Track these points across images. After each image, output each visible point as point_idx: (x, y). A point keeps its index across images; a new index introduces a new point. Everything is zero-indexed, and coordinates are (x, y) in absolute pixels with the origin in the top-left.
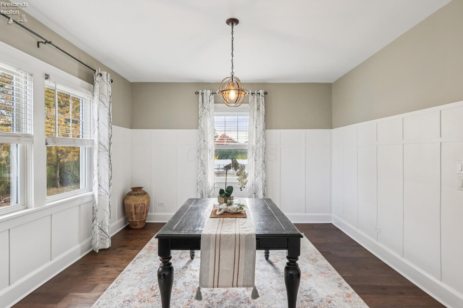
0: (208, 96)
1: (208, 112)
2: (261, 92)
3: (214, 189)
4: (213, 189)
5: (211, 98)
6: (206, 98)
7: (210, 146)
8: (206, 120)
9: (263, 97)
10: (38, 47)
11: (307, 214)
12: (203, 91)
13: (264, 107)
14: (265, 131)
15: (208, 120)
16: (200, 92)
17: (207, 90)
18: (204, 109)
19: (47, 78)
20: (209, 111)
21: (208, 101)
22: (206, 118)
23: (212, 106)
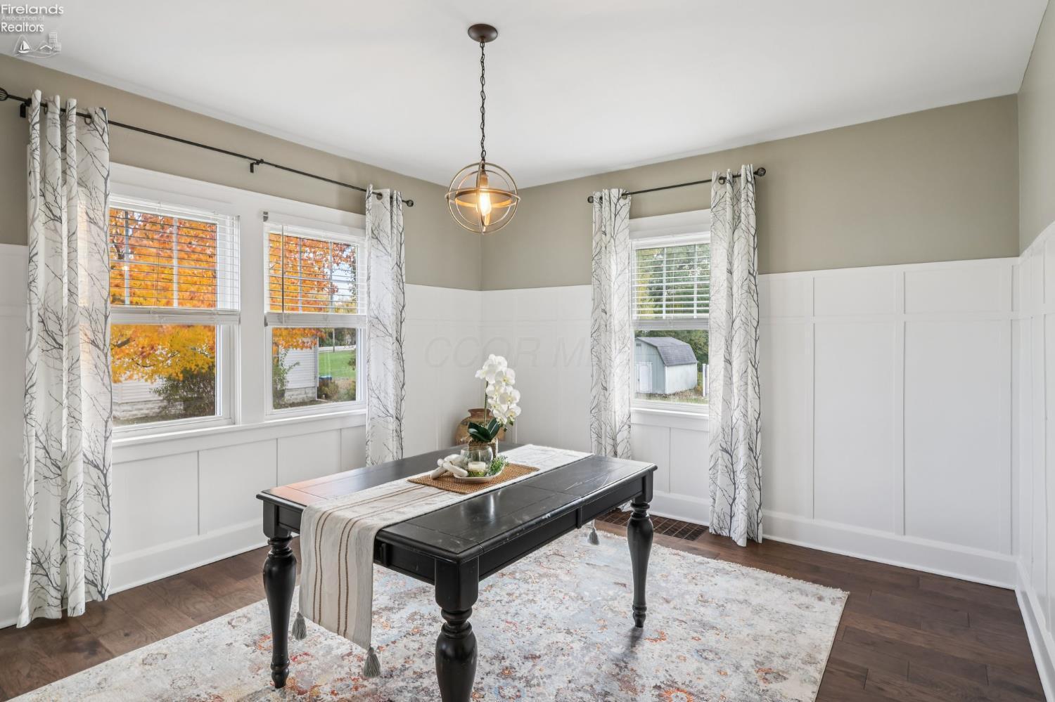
0: (612, 204)
1: (612, 240)
2: (745, 171)
3: (630, 427)
4: (626, 427)
5: (618, 207)
6: (607, 208)
7: (616, 322)
8: (608, 261)
9: (751, 183)
10: (252, 171)
11: (908, 539)
12: (601, 191)
13: (751, 212)
14: (755, 278)
15: (612, 260)
16: (597, 195)
17: (609, 190)
18: (603, 236)
19: (266, 219)
20: (614, 240)
21: (613, 216)
22: (608, 256)
23: (623, 226)
